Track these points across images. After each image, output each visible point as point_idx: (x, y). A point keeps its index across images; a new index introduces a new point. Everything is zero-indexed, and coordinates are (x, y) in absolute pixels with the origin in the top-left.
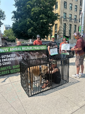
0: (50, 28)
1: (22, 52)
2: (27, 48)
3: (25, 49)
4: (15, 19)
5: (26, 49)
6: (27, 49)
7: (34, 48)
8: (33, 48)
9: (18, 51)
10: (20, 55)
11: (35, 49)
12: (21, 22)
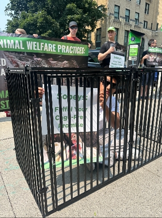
0: (86, 35)
1: (26, 54)
2: (42, 47)
3: (36, 48)
4: (13, 12)
5: (38, 49)
6: (40, 48)
7: (59, 49)
8: (56, 49)
9: (16, 52)
10: (19, 63)
11: (61, 50)
12: (25, 19)
